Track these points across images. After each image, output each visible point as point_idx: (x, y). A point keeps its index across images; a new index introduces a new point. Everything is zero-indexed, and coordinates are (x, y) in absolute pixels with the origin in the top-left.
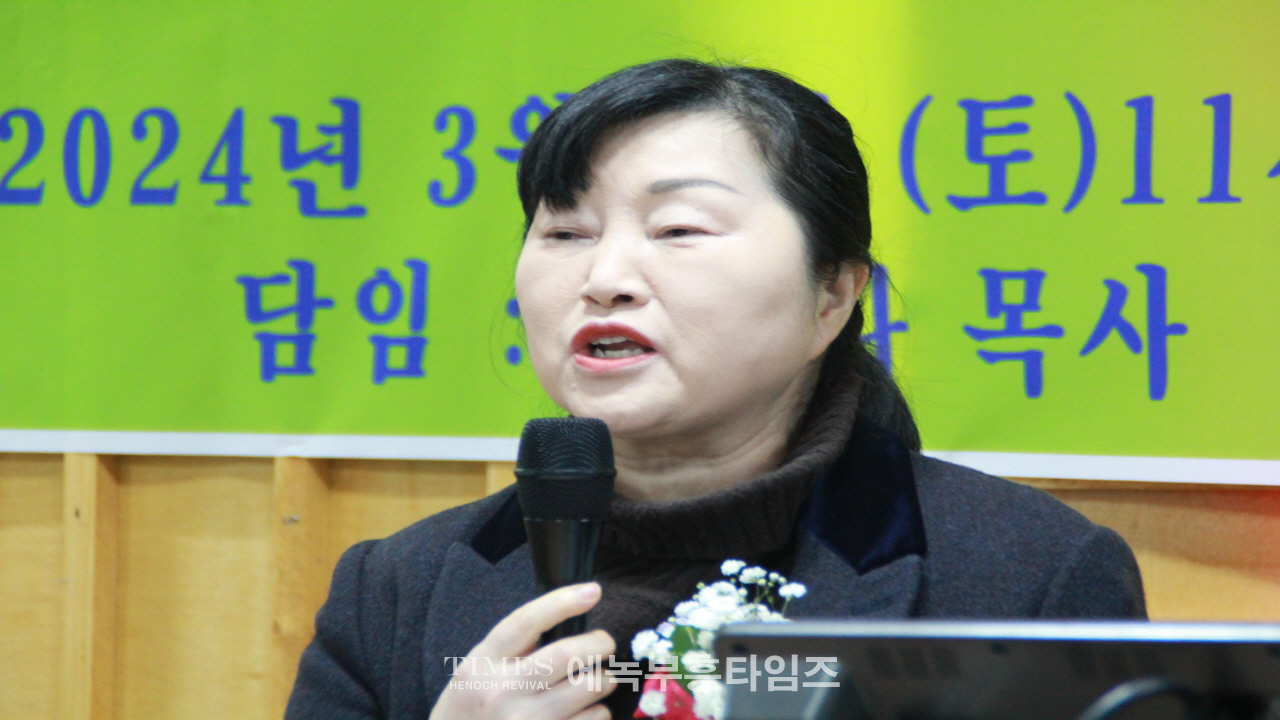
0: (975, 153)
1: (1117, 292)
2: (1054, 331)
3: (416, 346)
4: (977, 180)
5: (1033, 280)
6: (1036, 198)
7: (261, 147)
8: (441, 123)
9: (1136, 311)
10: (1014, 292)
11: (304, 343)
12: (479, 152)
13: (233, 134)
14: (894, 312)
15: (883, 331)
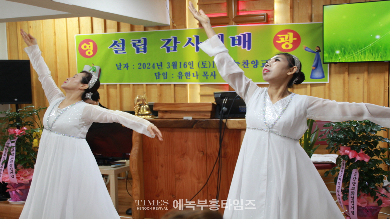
0: (203, 64)
1: (212, 73)
2: (208, 75)
3: (166, 77)
4: (203, 66)
5: (207, 72)
6: (207, 67)
7: (156, 65)
8: (167, 63)
9: (213, 74)
10: (205, 73)
11: (159, 77)
12: (170, 65)
13: (154, 64)
14: (198, 74)
15: (197, 75)
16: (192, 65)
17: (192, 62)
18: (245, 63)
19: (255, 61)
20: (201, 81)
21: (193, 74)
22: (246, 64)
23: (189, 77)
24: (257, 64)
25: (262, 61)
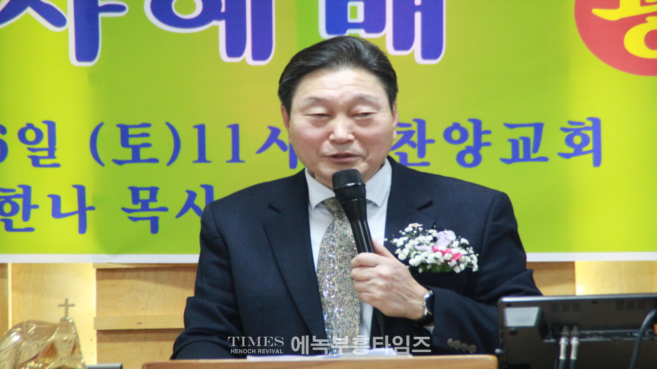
0: (125, 143)
1: (192, 195)
2: (164, 209)
4: (127, 154)
5: (154, 191)
9: (200, 201)
10: (144, 195)
14: (89, 203)
15: (82, 210)
16: (44, 143)
17: (51, 125)
18: (406, 138)
19: (470, 128)
20: (107, 247)
21: (56, 200)
22: (413, 145)
23: (26, 217)
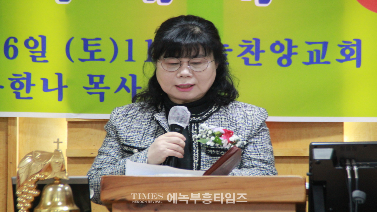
0: (86, 49)
1: (124, 80)
2: (108, 88)
4: (87, 55)
5: (102, 77)
10: (96, 80)
14: (64, 83)
15: (60, 87)
16: (39, 48)
17: (44, 38)
18: (248, 49)
19: (285, 44)
20: (75, 109)
21: (45, 81)
22: (252, 53)
23: (28, 91)
24: (290, 53)
25: (309, 43)
